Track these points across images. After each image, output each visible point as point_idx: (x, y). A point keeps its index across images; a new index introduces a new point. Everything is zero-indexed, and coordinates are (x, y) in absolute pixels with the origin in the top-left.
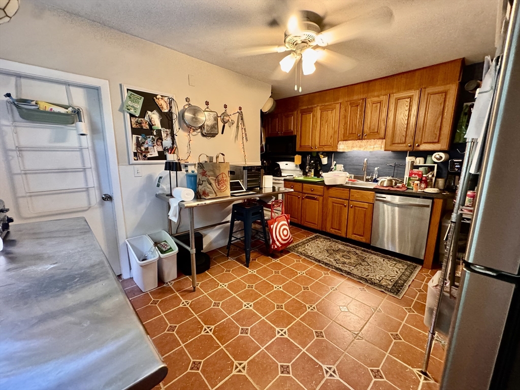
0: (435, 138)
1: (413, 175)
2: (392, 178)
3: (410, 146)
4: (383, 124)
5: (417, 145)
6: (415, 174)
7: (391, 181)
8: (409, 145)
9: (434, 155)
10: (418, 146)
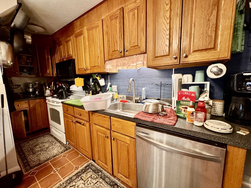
0: (209, 43)
1: (184, 98)
2: (158, 101)
3: (176, 58)
4: (143, 35)
5: (184, 55)
6: (186, 96)
7: (157, 105)
8: (175, 56)
9: (210, 68)
10: (186, 57)
